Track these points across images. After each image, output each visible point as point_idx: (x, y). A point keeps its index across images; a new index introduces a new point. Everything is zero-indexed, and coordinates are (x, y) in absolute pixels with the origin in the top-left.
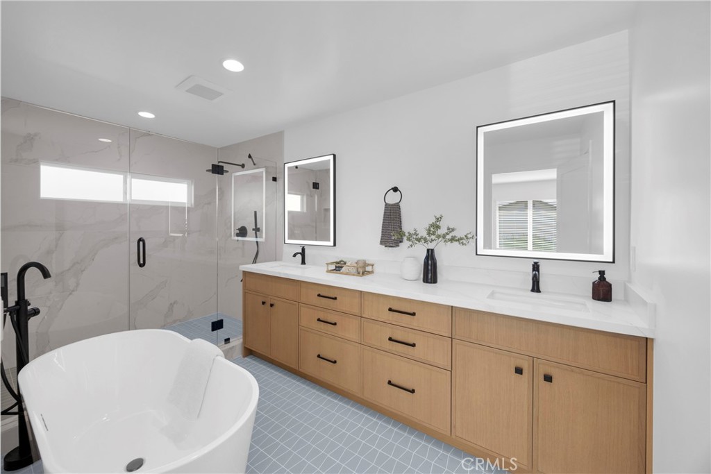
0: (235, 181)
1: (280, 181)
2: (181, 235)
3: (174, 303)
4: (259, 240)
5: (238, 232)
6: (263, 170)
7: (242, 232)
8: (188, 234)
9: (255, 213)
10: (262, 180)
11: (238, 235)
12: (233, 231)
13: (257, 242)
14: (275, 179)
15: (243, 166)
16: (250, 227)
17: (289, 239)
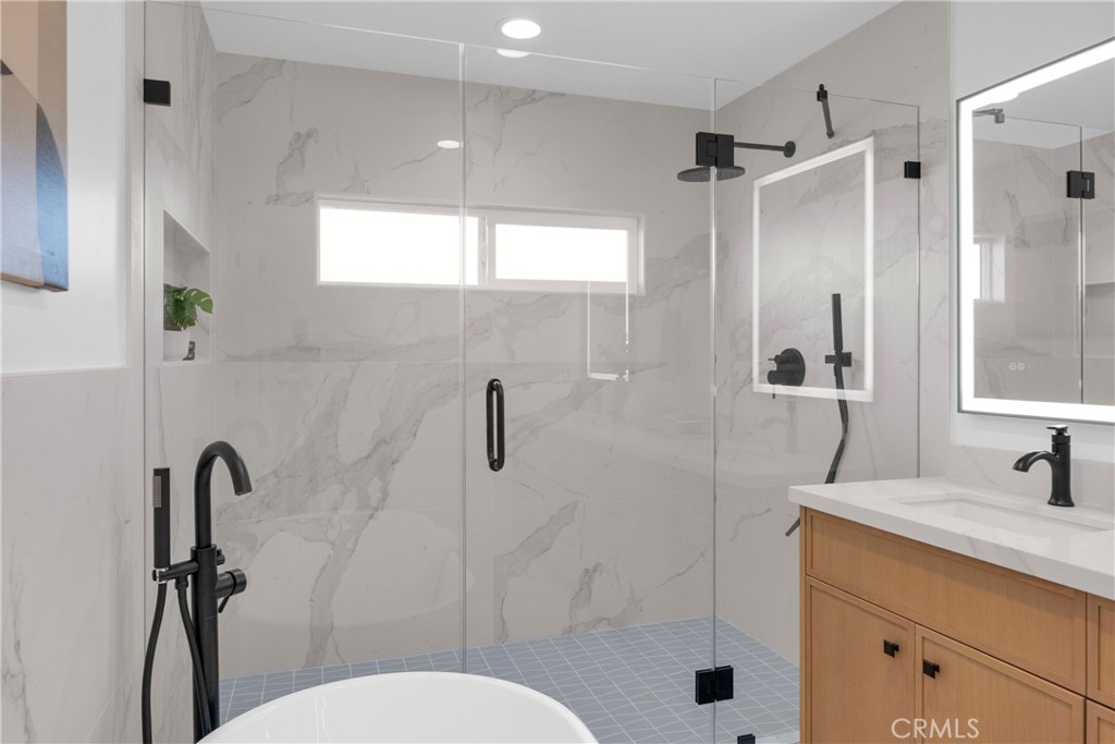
0: (761, 203)
1: (933, 177)
2: (613, 377)
3: (595, 570)
4: (849, 395)
5: (774, 367)
6: (865, 146)
7: (789, 368)
8: (632, 373)
9: (836, 299)
10: (862, 185)
11: (774, 378)
12: (759, 363)
13: (843, 404)
14: (913, 170)
15: (789, 149)
16: (816, 352)
17: (978, 394)
